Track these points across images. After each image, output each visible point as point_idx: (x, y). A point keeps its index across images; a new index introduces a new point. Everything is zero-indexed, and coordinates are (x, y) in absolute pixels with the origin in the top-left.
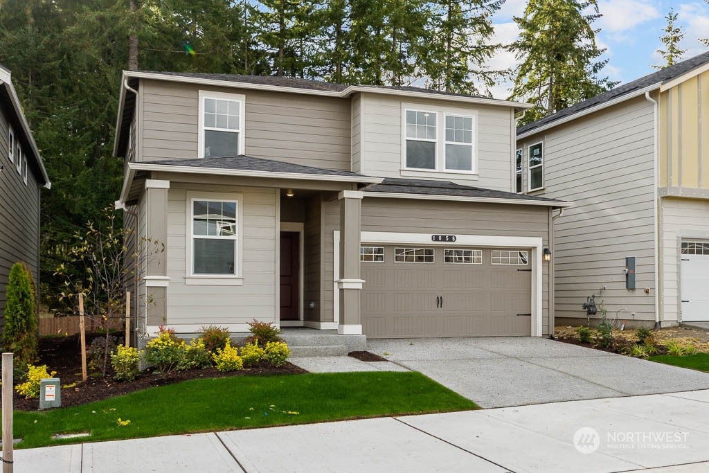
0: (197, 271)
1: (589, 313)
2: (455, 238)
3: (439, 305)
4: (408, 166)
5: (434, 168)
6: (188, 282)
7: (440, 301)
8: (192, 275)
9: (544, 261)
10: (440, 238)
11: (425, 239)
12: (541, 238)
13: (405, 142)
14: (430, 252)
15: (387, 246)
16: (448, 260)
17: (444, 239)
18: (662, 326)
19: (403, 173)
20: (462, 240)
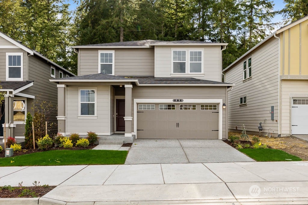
0: (82, 114)
1: (260, 130)
2: (183, 100)
3: (178, 126)
4: (174, 72)
5: (185, 72)
6: (79, 118)
7: (178, 125)
8: (80, 116)
9: (223, 109)
10: (176, 100)
11: (170, 101)
12: (222, 99)
13: (173, 63)
14: (173, 106)
15: (156, 104)
16: (181, 109)
17: (178, 101)
18: (281, 136)
19: (172, 75)
20: (186, 101)
